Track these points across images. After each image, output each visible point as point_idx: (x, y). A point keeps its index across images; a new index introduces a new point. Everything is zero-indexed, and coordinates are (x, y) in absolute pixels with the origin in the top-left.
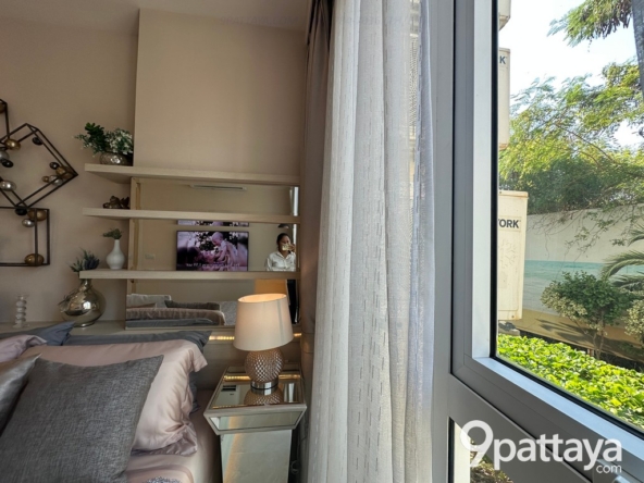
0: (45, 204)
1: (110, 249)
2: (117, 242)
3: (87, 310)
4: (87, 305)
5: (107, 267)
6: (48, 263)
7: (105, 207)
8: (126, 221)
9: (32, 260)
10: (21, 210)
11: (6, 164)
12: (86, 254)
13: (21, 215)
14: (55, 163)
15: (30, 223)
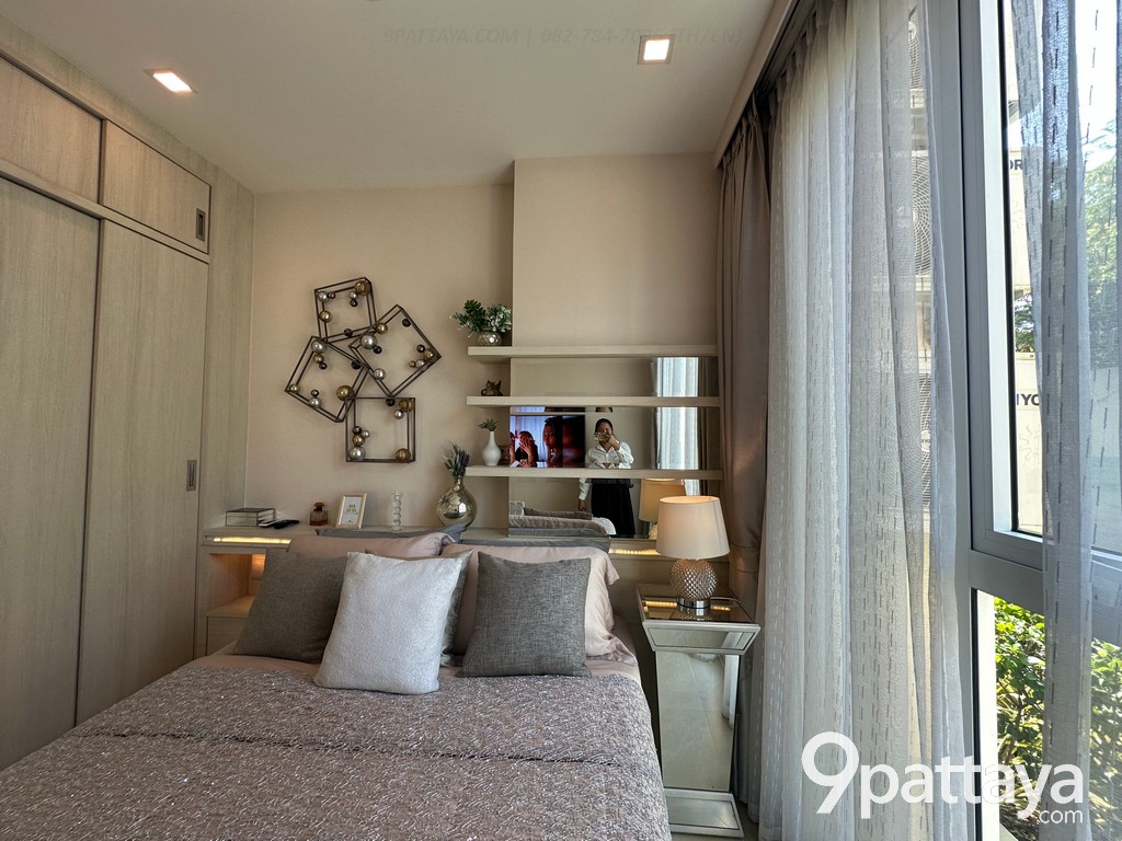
0: (409, 392)
1: (486, 443)
2: (492, 433)
5: (482, 463)
6: (414, 460)
9: (403, 455)
10: (391, 400)
11: (377, 350)
12: (455, 448)
13: (390, 405)
14: (422, 346)
15: (400, 414)
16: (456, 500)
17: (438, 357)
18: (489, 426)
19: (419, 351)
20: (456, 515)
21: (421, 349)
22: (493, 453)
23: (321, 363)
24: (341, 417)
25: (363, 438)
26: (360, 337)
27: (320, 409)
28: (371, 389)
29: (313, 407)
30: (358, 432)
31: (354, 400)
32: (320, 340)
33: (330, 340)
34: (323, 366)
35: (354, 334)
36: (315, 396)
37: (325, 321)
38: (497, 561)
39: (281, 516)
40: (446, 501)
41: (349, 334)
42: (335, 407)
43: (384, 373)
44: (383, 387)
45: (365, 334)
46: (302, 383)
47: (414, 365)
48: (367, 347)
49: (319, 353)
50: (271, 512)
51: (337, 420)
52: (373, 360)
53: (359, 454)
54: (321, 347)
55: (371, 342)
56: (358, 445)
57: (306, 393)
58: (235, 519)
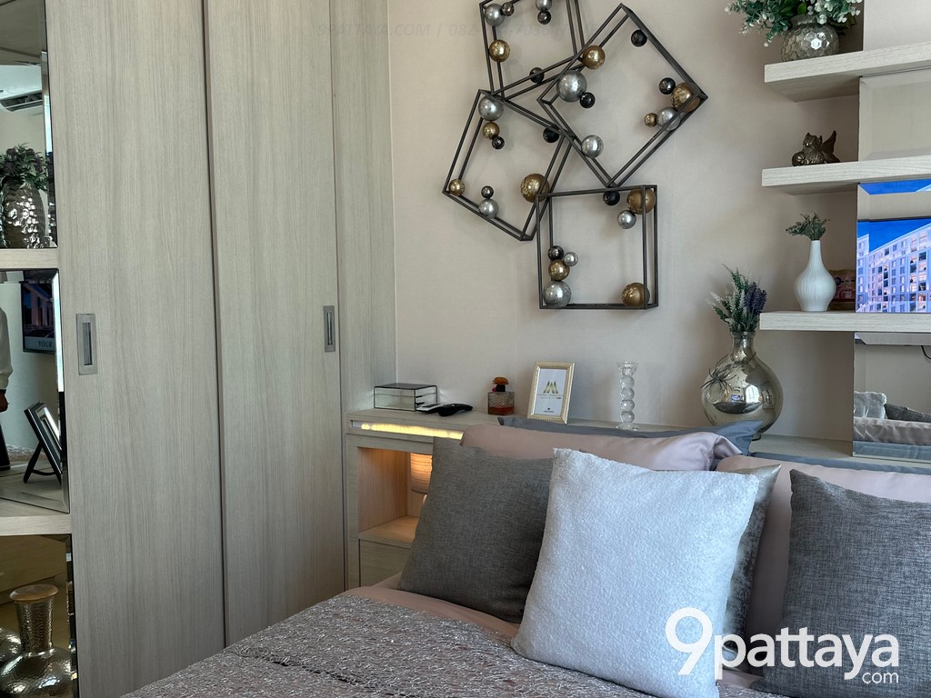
0: (644, 176)
1: (802, 265)
2: (816, 244)
3: (754, 407)
4: (753, 395)
5: (796, 305)
6: (656, 303)
7: (795, 163)
8: (847, 191)
9: (636, 295)
10: (612, 194)
11: (586, 100)
12: (736, 278)
13: (611, 203)
14: (668, 80)
15: (629, 219)
16: (739, 379)
17: (701, 97)
18: (809, 229)
19: (665, 91)
20: (741, 408)
21: (667, 87)
22: (818, 285)
23: (494, 137)
24: (528, 232)
25: (567, 266)
26: (557, 80)
27: (495, 219)
28: (577, 177)
29: (484, 216)
30: (558, 256)
31: (548, 200)
32: (493, 95)
33: (507, 93)
34: (498, 142)
35: (547, 76)
36: (488, 197)
37: (499, 59)
38: (831, 491)
39: (446, 399)
40: (719, 379)
41: (537, 77)
42: (517, 213)
43: (600, 143)
44: (598, 170)
45: (565, 73)
46: (468, 177)
47: (653, 121)
48: (569, 98)
49: (491, 120)
50: (432, 390)
51: (523, 237)
52: (581, 121)
53: (560, 294)
54: (493, 108)
55: (575, 86)
56: (558, 280)
57: (474, 194)
58: (385, 399)
